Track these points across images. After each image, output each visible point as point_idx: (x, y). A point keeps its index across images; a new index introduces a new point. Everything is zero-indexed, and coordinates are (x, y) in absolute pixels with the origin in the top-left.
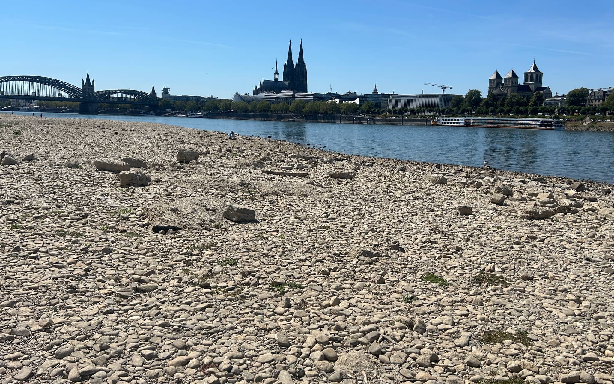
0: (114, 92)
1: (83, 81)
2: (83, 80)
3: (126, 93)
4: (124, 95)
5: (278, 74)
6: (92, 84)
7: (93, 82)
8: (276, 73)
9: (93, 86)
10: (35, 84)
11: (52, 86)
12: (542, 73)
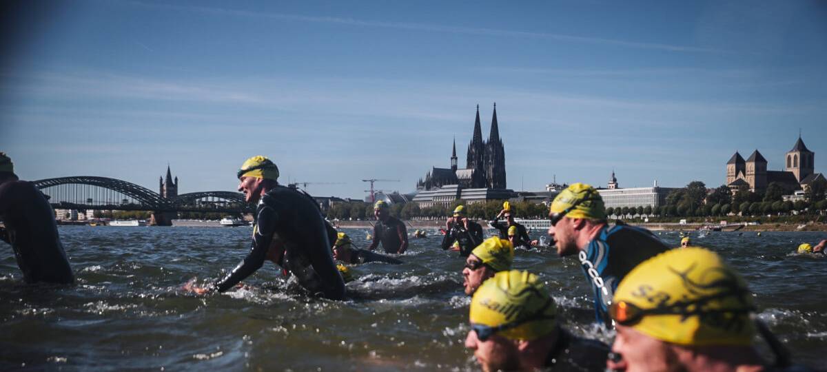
0: (201, 195)
1: (161, 180)
2: (161, 178)
3: (219, 197)
4: (216, 199)
5: (456, 158)
6: (174, 182)
7: (176, 179)
8: (454, 157)
9: (175, 186)
10: (92, 187)
11: (114, 190)
12: (813, 154)
